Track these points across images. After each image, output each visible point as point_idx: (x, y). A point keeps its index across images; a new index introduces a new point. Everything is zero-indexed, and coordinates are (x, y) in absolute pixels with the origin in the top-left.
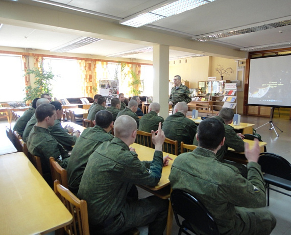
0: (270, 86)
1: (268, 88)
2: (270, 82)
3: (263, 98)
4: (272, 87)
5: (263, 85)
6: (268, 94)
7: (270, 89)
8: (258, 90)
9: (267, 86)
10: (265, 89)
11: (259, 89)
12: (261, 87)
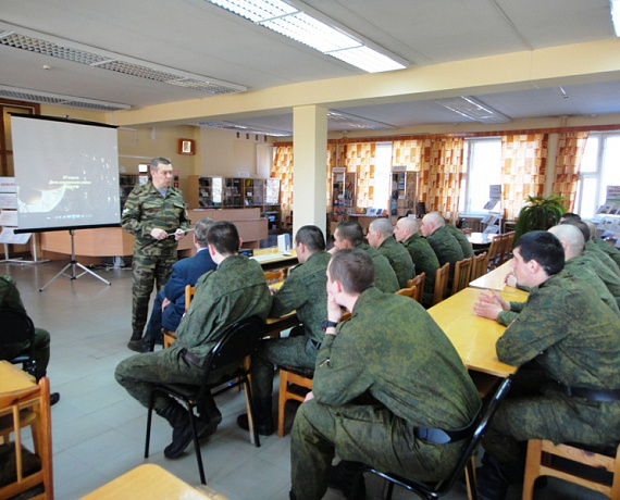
0: (65, 186)
1: (63, 189)
2: (65, 177)
3: (54, 212)
4: (71, 187)
5: (51, 182)
6: (63, 203)
7: (68, 191)
8: (40, 194)
9: (60, 186)
10: (55, 191)
11: (44, 192)
12: (47, 187)
